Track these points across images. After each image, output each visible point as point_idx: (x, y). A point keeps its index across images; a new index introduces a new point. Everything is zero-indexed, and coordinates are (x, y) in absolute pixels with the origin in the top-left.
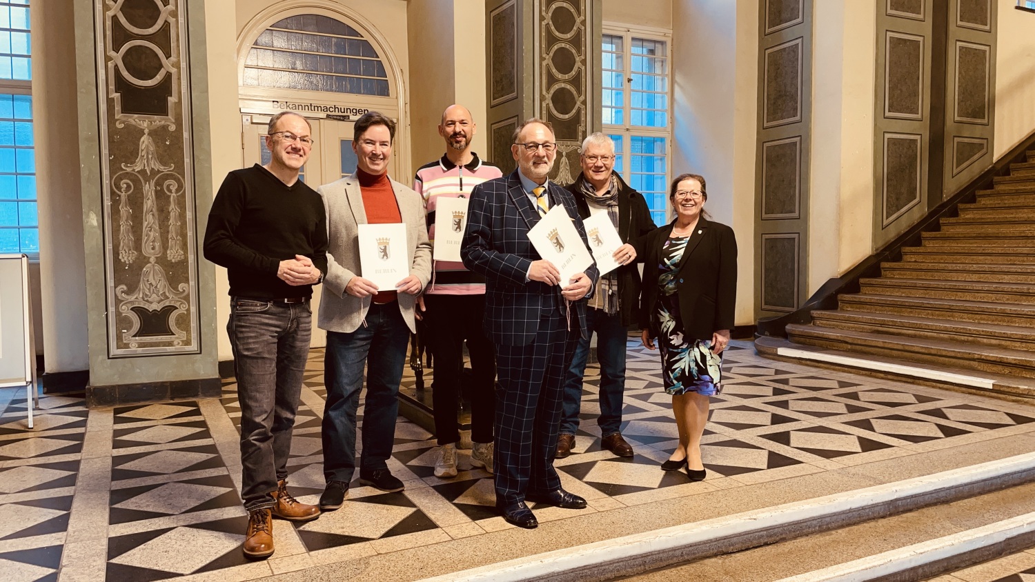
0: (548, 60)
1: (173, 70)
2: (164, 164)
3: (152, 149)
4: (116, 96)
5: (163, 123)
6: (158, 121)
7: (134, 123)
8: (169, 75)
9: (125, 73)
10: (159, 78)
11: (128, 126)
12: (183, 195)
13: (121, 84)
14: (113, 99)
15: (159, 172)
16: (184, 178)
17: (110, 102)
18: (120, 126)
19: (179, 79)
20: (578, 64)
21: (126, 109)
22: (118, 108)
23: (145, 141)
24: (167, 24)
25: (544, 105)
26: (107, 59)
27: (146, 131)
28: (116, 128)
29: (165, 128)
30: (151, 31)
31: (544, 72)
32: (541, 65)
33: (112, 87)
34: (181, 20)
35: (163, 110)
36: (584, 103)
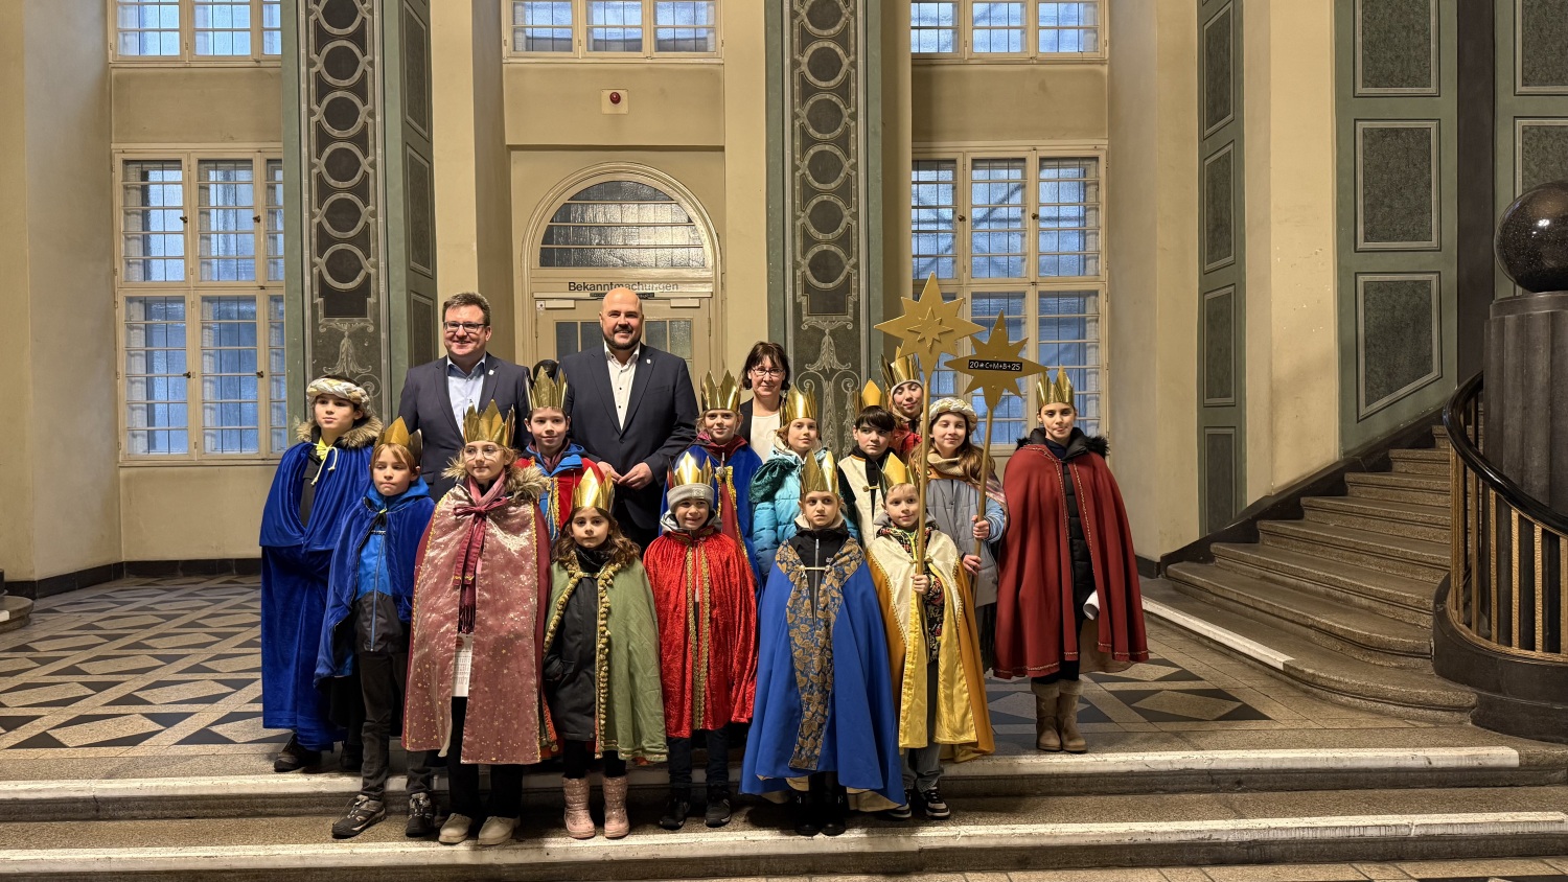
0: (804, 219)
1: (373, 271)
2: (362, 365)
3: (351, 351)
4: (320, 300)
5: (362, 324)
6: (357, 323)
7: (335, 326)
8: (368, 276)
9: (328, 278)
10: (359, 279)
11: (330, 330)
12: (380, 397)
13: (325, 290)
14: (317, 304)
15: (357, 374)
16: (381, 379)
17: (314, 307)
18: (322, 330)
19: (378, 279)
20: (847, 219)
21: (329, 314)
22: (321, 313)
23: (345, 343)
24: (367, 225)
25: (798, 273)
26: (313, 265)
27: (346, 333)
28: (319, 332)
29: (364, 329)
30: (352, 233)
31: (798, 233)
32: (794, 226)
33: (316, 293)
34: (381, 220)
35: (362, 313)
36: (856, 266)
